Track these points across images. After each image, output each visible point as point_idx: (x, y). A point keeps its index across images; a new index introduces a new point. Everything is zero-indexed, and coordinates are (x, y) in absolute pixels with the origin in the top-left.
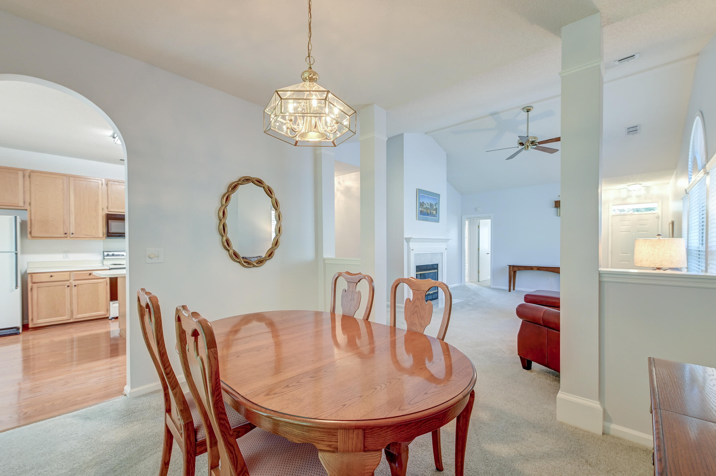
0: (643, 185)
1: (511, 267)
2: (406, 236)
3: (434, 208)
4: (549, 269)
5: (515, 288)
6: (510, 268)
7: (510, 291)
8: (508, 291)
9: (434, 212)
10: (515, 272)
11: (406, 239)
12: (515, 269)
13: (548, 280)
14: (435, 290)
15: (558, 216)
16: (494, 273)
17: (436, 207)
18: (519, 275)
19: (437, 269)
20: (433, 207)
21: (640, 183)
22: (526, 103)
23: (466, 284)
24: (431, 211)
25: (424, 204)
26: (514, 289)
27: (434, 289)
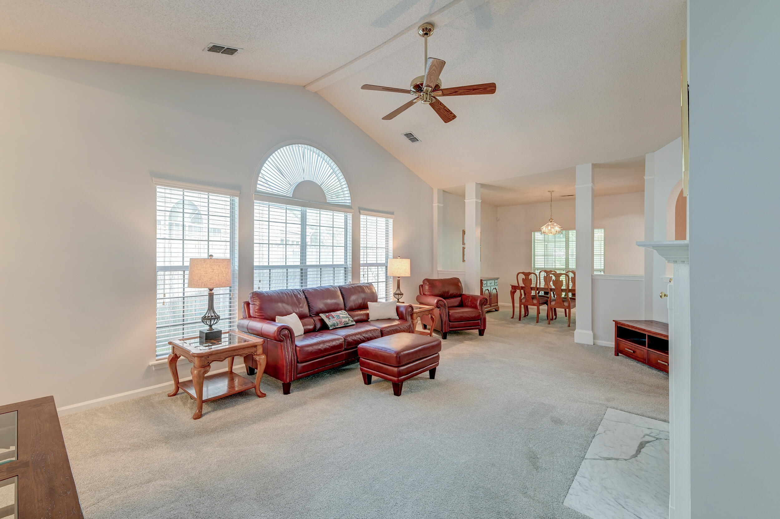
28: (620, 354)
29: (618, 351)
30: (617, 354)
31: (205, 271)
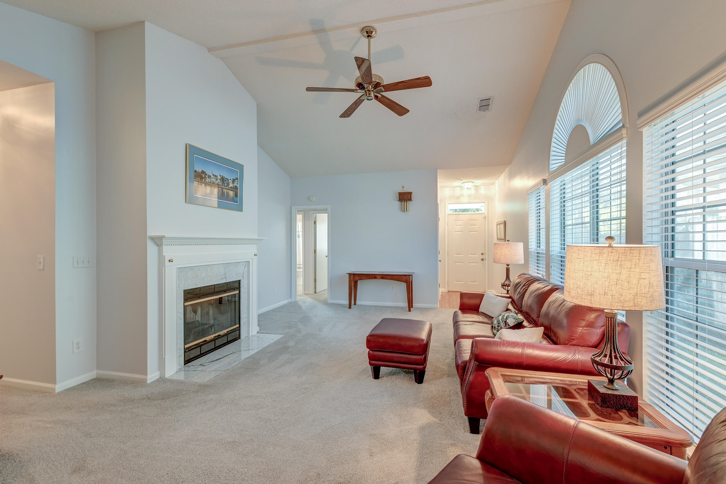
0: (474, 184)
1: (351, 275)
2: (152, 232)
3: (231, 185)
4: (394, 277)
5: (357, 302)
6: (350, 278)
7: (350, 307)
8: (348, 307)
9: (231, 193)
10: (356, 283)
11: (152, 239)
12: (357, 278)
13: (393, 290)
14: (235, 325)
15: (402, 211)
16: (332, 282)
17: (235, 185)
18: (362, 285)
19: (239, 288)
20: (228, 184)
21: (473, 181)
22: (367, 20)
23: (298, 298)
24: (224, 190)
25: (207, 176)
26: (355, 304)
27: (233, 324)
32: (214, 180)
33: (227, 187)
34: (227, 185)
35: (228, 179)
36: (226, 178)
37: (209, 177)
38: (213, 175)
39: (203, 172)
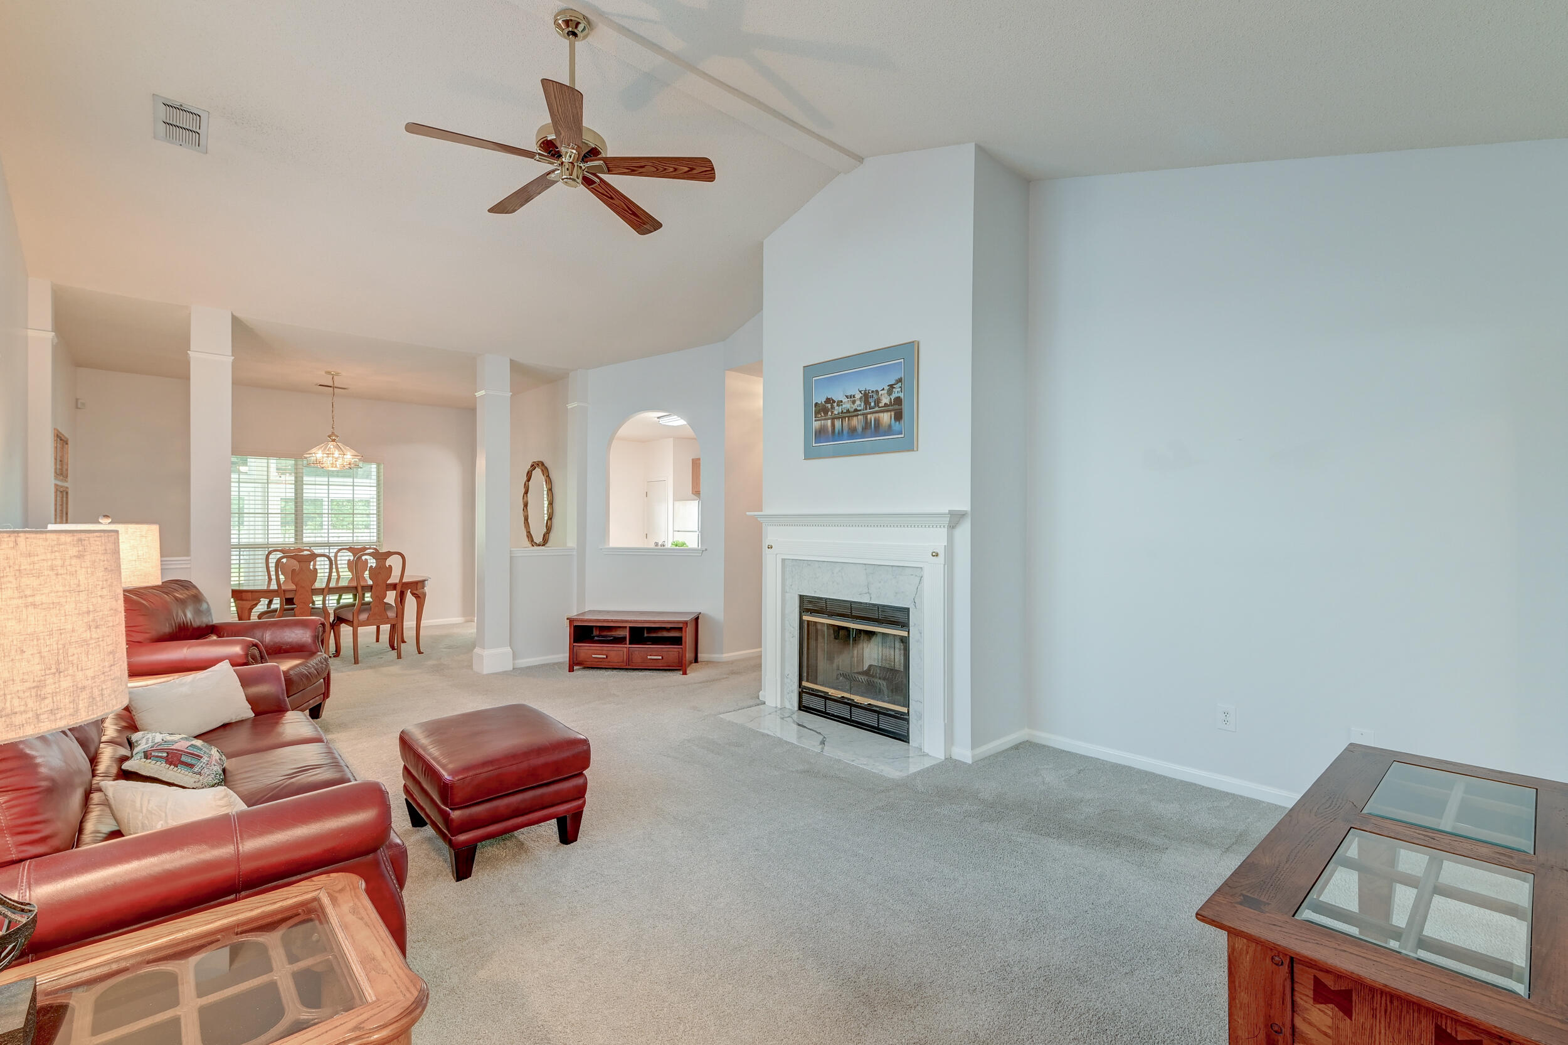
3: (885, 400)
17: (894, 396)
19: (906, 625)
20: (878, 401)
25: (835, 405)
28: (575, 668)
29: (575, 663)
30: (571, 670)
31: (88, 612)
32: (847, 405)
33: (877, 409)
34: (875, 404)
35: (877, 391)
36: (873, 392)
37: (840, 403)
38: (847, 397)
39: (828, 400)
